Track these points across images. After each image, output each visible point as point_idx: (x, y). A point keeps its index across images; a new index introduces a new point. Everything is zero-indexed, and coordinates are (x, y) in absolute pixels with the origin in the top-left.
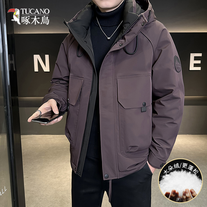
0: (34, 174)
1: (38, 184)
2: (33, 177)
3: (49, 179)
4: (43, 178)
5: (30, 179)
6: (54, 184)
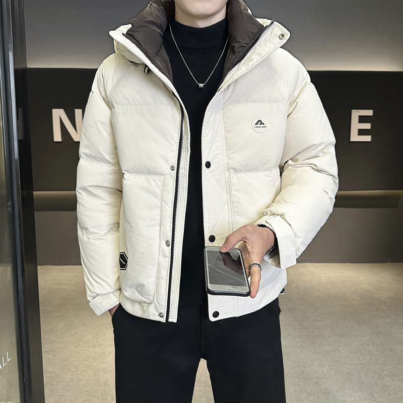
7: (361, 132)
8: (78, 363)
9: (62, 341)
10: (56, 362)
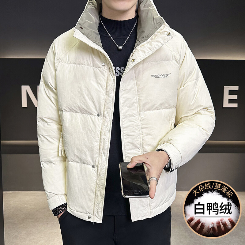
7: (231, 101)
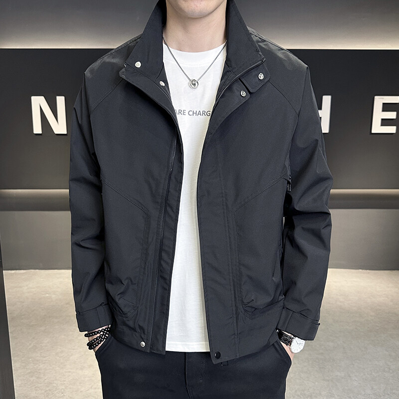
0: (37, 361)
1: (46, 381)
2: (35, 367)
3: (69, 372)
4: (57, 369)
5: (30, 371)
6: (80, 383)
8: (63, 387)
9: (46, 360)
10: (39, 385)
